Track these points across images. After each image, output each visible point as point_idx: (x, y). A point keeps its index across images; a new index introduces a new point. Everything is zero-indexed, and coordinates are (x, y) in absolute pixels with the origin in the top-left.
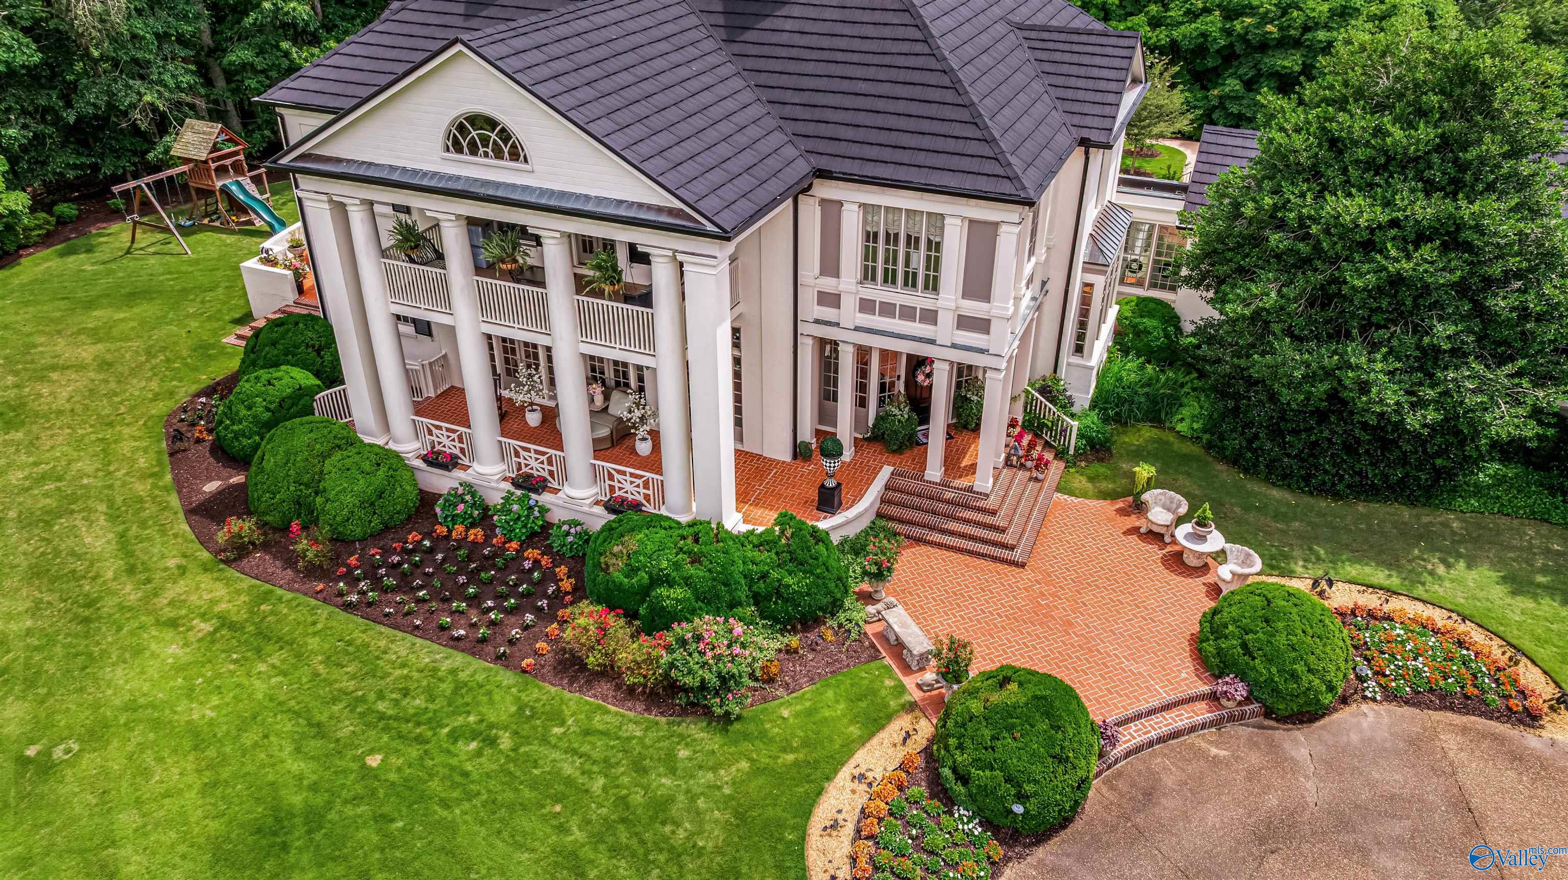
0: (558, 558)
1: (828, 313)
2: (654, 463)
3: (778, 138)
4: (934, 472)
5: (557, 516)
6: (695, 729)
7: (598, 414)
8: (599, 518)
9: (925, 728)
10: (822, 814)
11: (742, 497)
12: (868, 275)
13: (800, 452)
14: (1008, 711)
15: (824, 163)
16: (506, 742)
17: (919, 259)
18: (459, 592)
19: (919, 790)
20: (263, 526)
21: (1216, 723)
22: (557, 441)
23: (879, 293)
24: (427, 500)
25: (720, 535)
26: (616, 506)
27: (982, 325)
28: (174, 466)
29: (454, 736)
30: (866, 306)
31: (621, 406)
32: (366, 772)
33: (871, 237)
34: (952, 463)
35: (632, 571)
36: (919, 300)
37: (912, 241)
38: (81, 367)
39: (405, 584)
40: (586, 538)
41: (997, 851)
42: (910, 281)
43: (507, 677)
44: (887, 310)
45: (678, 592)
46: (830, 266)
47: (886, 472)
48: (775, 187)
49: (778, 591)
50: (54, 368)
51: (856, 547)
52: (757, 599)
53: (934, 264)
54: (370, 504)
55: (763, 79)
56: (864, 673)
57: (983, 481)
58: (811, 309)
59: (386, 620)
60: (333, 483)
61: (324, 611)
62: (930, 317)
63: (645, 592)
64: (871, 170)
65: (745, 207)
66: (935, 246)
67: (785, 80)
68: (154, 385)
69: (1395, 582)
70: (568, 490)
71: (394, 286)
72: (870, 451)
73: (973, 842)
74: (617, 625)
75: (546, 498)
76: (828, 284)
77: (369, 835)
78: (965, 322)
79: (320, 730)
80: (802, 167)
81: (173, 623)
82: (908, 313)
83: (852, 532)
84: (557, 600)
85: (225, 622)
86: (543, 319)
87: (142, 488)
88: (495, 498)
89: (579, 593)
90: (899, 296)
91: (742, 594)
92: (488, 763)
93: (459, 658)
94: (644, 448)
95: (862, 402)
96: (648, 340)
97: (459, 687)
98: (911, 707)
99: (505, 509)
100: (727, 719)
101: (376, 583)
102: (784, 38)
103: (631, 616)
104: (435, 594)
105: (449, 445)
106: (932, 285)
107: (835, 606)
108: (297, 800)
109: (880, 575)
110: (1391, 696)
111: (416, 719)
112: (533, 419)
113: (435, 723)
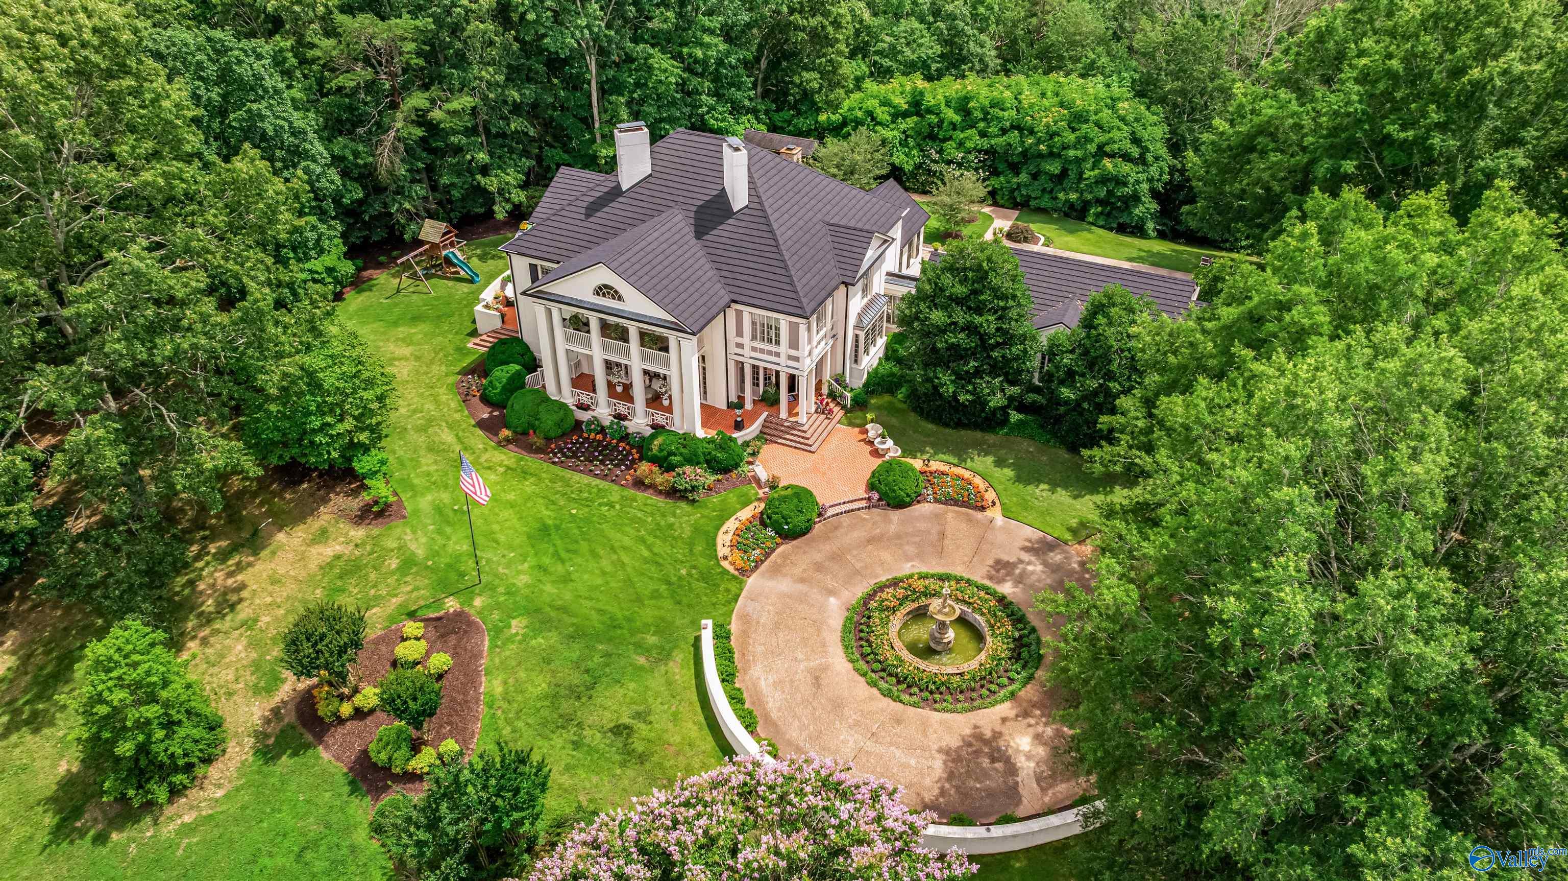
0: (632, 447)
1: (739, 351)
2: (669, 409)
3: (719, 285)
4: (783, 414)
5: (630, 431)
6: (683, 505)
7: (648, 388)
8: (648, 431)
9: (763, 505)
10: (724, 529)
11: (704, 425)
12: (754, 338)
13: (730, 406)
14: (786, 497)
15: (735, 297)
16: (618, 507)
17: (773, 333)
18: (596, 458)
19: (757, 523)
20: (515, 432)
21: (869, 508)
22: (631, 400)
23: (758, 345)
24: (578, 423)
25: (694, 438)
26: (654, 426)
27: (797, 359)
28: (468, 408)
29: (600, 505)
30: (754, 349)
31: (656, 385)
32: (572, 515)
33: (754, 323)
34: (791, 412)
35: (661, 450)
36: (773, 348)
37: (770, 327)
38: (405, 359)
39: (574, 455)
40: (643, 439)
41: (778, 540)
42: (770, 341)
43: (615, 487)
44: (762, 351)
45: (678, 458)
46: (740, 333)
47: (765, 414)
48: (715, 310)
49: (715, 459)
50: (395, 359)
51: (746, 444)
52: (708, 462)
53: (778, 335)
54: (558, 425)
55: (714, 258)
56: (745, 488)
57: (802, 419)
58: (732, 349)
59: (569, 468)
60: (543, 416)
61: (545, 465)
62: (778, 355)
63: (666, 458)
64: (752, 301)
65: (702, 321)
66: (777, 329)
67: (723, 260)
68: (443, 368)
69: (956, 461)
70: (636, 420)
71: (568, 339)
72: (759, 406)
73: (772, 538)
74: (655, 469)
75: (626, 423)
76: (739, 340)
77: (576, 531)
78: (790, 358)
79: (554, 503)
80: (727, 299)
81: (489, 468)
82: (770, 353)
83: (748, 438)
84: (633, 461)
85: (508, 468)
86: (628, 354)
87: (457, 416)
88: (606, 423)
89: (641, 459)
90: (766, 346)
91: (702, 459)
92: (613, 513)
93: (598, 481)
94: (666, 403)
95: (756, 384)
96: (667, 364)
97: (599, 490)
98: (759, 500)
99: (611, 427)
100: (694, 501)
101: (564, 455)
102: (723, 240)
103: (660, 467)
104: (586, 460)
105: (585, 400)
106: (778, 343)
107: (737, 466)
108: (550, 522)
109: (754, 454)
110: (937, 501)
111: (586, 499)
112: (619, 389)
113: (593, 501)
